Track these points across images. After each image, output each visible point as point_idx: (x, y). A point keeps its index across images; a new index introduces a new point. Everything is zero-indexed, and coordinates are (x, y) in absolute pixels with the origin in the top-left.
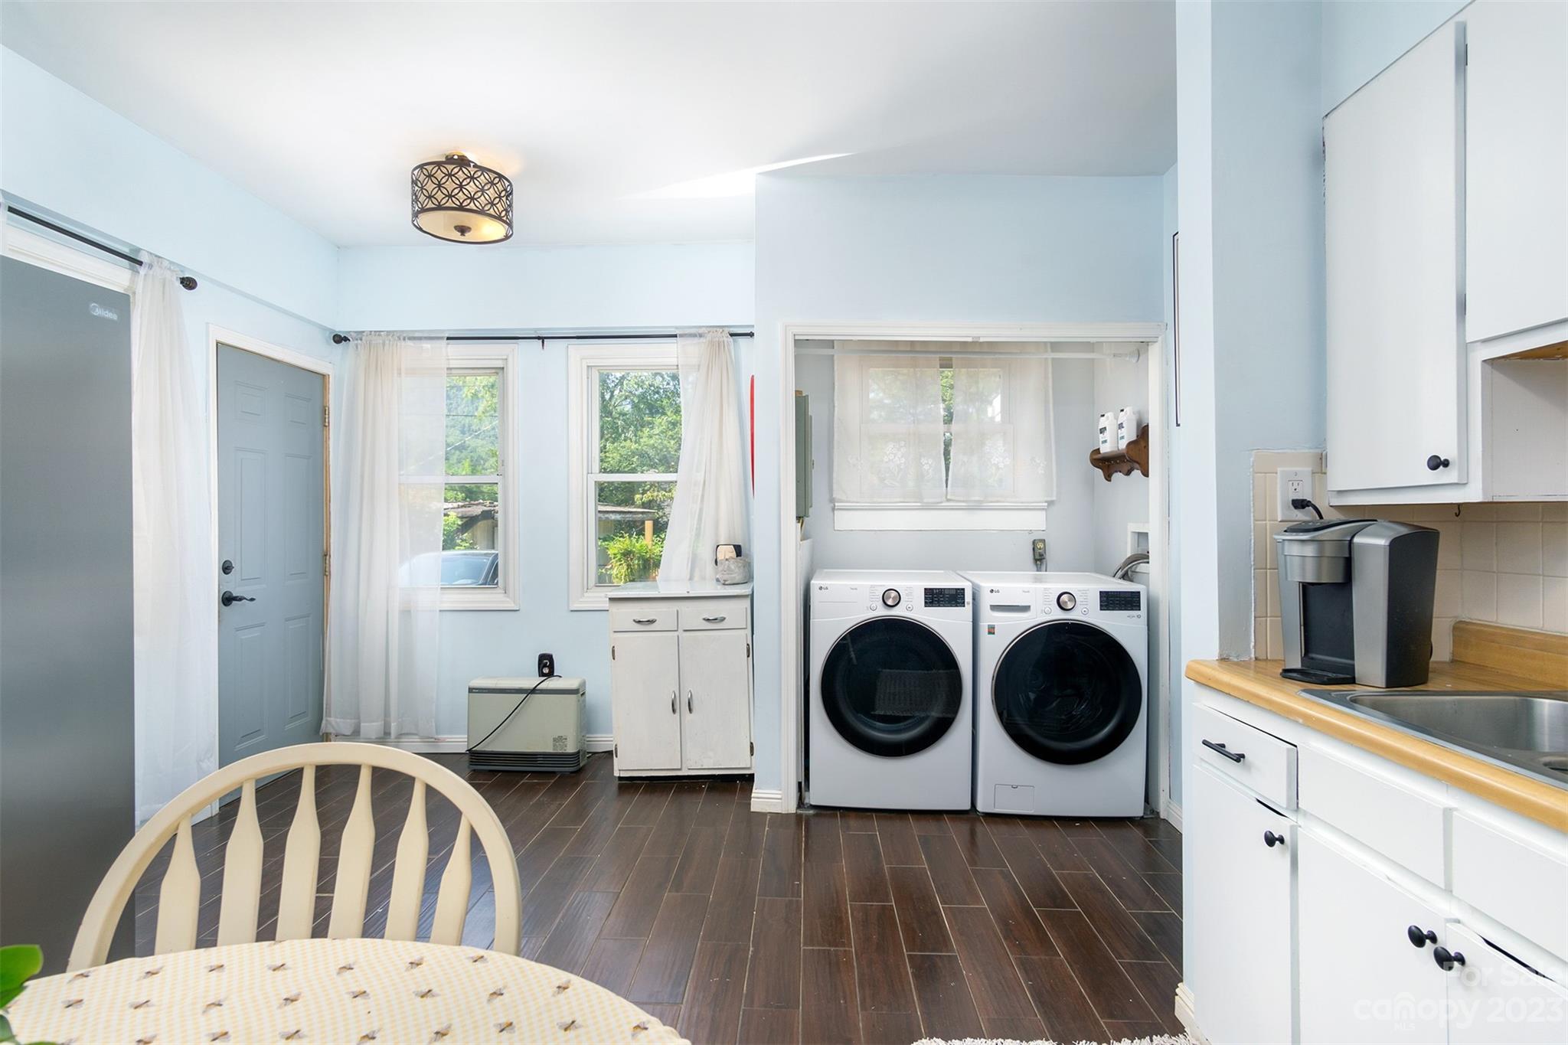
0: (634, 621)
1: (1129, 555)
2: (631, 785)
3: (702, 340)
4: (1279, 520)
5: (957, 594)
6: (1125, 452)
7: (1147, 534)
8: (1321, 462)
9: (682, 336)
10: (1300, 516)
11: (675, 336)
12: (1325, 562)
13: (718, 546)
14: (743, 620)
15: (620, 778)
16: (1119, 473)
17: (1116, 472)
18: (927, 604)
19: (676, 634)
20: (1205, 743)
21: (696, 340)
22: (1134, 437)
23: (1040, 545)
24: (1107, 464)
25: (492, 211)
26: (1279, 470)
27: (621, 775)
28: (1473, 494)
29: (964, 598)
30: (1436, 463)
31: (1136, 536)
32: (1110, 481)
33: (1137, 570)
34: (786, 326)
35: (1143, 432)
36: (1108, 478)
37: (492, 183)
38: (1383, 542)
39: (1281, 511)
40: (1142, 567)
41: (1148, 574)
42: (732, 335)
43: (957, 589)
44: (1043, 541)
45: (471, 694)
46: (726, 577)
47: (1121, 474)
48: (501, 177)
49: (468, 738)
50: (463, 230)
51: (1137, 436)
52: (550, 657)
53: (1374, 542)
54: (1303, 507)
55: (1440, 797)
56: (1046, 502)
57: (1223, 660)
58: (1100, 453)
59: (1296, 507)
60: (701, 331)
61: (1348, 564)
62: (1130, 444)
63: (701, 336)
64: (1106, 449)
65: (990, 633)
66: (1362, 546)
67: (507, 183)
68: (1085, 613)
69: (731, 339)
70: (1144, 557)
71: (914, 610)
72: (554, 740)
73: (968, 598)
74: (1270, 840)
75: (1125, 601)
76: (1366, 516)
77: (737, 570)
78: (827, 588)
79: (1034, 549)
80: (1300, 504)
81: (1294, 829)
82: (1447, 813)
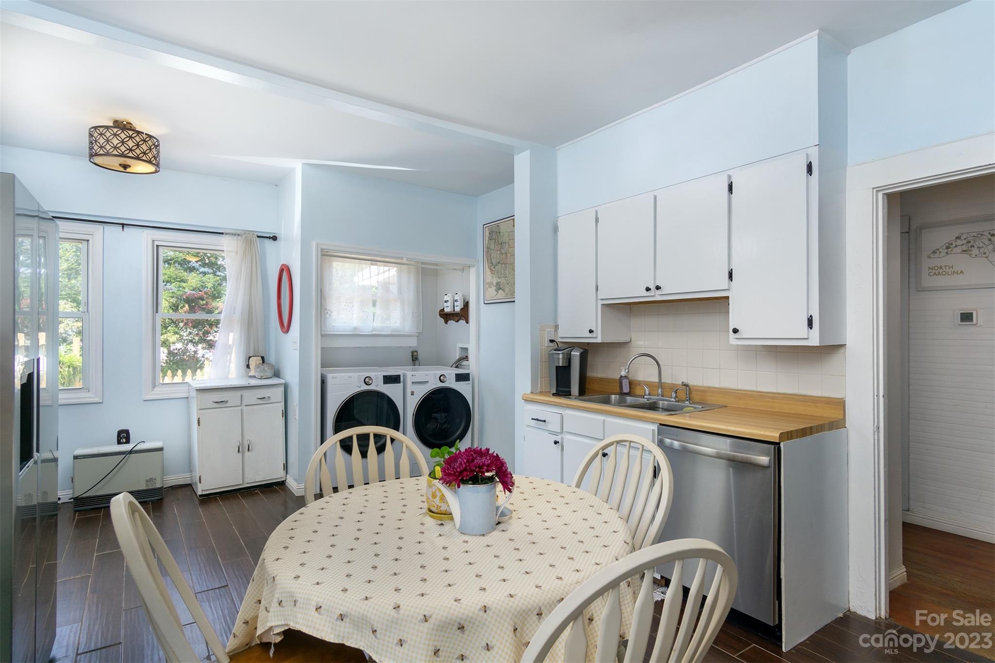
0: (213, 402)
1: (457, 358)
2: (208, 499)
3: (239, 237)
4: (546, 346)
5: (397, 378)
6: (459, 312)
7: (467, 348)
8: (556, 327)
9: (226, 234)
10: (551, 344)
11: (223, 233)
12: (565, 359)
13: (250, 357)
14: (281, 398)
15: (201, 496)
16: (452, 321)
17: (451, 320)
18: (385, 383)
19: (240, 408)
20: (532, 419)
21: (235, 238)
22: (462, 307)
23: (415, 354)
24: (447, 317)
25: (144, 158)
26: (546, 330)
27: (203, 493)
28: (599, 340)
29: (400, 380)
30: (591, 331)
31: (460, 349)
32: (447, 324)
33: (462, 364)
34: (318, 244)
35: (466, 305)
36: (446, 322)
37: (145, 141)
38: (578, 354)
39: (547, 343)
40: (465, 363)
41: (469, 365)
42: (258, 237)
43: (397, 375)
44: (417, 351)
45: (75, 460)
46: (262, 374)
47: (454, 322)
48: (150, 137)
49: (73, 491)
50: (125, 167)
51: (464, 306)
52: (127, 432)
53: (576, 354)
54: (553, 342)
55: (601, 418)
56: (417, 333)
57: (532, 393)
58: (444, 311)
59: (551, 342)
60: (239, 232)
61: (570, 360)
62: (461, 309)
63: (239, 235)
64: (447, 310)
65: (412, 395)
66: (573, 354)
67: (155, 140)
68: (450, 383)
69: (258, 239)
70: (466, 358)
71: (378, 386)
72: (147, 481)
73: (402, 380)
74: (556, 443)
75: (463, 378)
76: (573, 346)
77: (268, 370)
78: (336, 378)
79: (412, 356)
80: (552, 341)
81: (562, 438)
82: (604, 420)
